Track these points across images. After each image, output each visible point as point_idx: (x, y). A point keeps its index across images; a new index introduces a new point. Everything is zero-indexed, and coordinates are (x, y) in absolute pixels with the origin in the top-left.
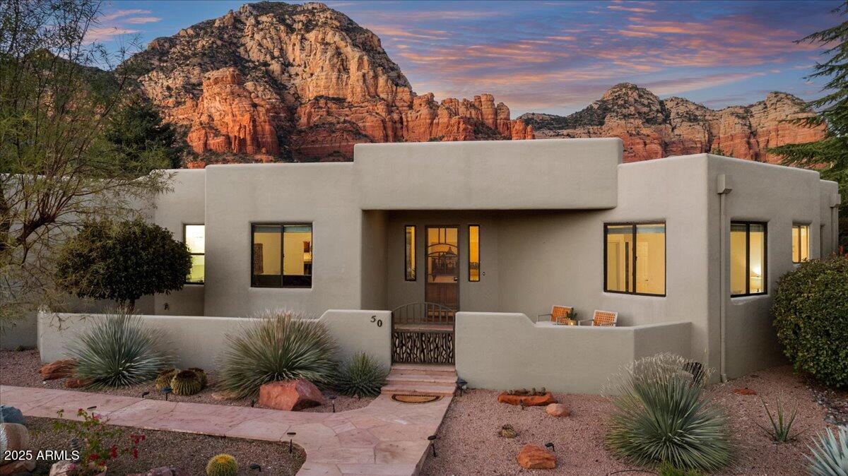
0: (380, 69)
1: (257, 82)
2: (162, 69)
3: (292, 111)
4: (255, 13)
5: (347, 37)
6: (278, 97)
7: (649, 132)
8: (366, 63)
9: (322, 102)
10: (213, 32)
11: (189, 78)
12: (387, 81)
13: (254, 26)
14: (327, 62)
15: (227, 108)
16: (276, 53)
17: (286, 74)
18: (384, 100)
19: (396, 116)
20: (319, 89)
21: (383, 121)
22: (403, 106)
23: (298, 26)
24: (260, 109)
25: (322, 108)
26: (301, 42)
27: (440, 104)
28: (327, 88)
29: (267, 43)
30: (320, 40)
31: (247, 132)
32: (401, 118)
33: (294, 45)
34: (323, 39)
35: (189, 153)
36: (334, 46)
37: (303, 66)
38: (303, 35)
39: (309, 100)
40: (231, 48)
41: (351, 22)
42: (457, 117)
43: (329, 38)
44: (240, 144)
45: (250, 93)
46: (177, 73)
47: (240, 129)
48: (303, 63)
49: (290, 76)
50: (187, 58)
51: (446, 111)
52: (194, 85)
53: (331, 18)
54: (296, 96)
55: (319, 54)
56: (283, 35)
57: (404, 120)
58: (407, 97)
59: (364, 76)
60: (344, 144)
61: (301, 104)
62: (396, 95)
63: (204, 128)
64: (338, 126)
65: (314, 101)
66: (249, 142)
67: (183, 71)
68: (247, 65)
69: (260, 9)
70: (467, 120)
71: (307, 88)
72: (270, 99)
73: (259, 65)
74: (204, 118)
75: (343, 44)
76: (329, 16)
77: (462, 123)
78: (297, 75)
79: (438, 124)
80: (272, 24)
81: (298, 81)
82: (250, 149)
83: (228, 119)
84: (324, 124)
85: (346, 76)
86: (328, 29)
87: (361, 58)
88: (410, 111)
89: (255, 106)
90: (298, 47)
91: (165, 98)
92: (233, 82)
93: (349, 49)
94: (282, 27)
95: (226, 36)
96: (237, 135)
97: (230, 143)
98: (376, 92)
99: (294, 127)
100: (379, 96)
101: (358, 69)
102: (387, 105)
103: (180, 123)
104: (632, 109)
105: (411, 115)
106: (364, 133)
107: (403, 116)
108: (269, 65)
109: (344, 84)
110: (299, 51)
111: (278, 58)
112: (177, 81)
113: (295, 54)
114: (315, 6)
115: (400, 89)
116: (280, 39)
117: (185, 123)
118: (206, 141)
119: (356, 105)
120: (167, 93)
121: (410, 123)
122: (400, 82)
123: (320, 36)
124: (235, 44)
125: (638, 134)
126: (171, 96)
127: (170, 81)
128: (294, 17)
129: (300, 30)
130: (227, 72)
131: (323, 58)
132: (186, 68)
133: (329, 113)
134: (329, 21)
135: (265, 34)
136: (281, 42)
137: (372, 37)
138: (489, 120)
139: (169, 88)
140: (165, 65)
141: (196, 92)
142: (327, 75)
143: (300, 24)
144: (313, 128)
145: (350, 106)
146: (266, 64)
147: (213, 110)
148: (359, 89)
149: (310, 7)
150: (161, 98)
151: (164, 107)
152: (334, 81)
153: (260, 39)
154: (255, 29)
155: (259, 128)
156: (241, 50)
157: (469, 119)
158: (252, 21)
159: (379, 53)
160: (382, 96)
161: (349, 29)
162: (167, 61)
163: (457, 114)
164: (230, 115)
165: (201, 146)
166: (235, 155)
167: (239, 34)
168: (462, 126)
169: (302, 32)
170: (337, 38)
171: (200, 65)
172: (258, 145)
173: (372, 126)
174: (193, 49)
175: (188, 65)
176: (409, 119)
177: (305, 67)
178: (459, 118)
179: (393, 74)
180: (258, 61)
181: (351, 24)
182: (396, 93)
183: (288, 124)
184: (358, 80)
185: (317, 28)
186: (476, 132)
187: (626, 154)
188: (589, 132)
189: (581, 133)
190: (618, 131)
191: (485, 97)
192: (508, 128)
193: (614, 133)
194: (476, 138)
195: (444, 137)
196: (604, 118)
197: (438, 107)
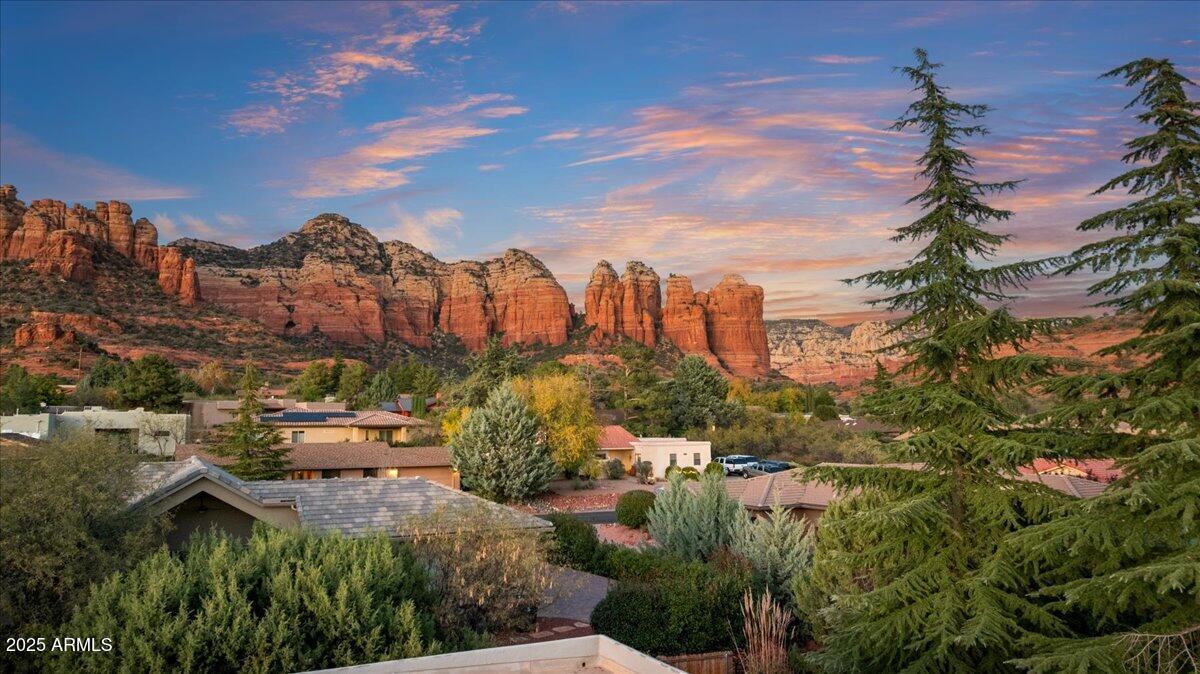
7: (363, 284)
27: (28, 205)
42: (62, 231)
51: (39, 220)
70: (80, 239)
77: (69, 242)
79: (22, 238)
104: (342, 250)
125: (349, 285)
138: (121, 241)
157: (84, 237)
163: (60, 226)
168: (70, 247)
178: (65, 234)
186: (97, 258)
187: (332, 310)
188: (280, 276)
189: (268, 276)
190: (322, 278)
191: (116, 206)
192: (153, 259)
193: (316, 280)
194: (96, 268)
195: (33, 261)
196: (303, 258)
197: (25, 211)
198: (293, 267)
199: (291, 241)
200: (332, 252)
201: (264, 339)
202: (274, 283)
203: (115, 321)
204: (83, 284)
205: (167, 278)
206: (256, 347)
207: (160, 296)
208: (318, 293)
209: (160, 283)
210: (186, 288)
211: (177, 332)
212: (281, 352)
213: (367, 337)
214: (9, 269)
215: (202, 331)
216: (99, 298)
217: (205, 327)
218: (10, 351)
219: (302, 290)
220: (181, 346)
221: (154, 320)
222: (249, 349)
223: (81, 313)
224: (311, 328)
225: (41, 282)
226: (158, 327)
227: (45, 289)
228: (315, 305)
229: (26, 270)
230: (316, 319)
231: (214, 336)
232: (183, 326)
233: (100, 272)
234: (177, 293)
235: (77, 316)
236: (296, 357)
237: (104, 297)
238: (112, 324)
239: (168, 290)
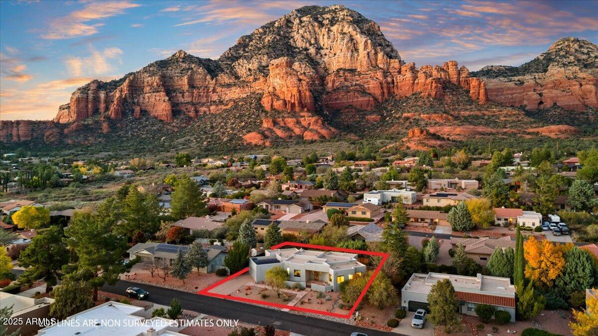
0: (379, 48)
1: (301, 61)
2: (245, 57)
3: (322, 79)
4: (299, 15)
5: (357, 28)
6: (314, 71)
7: (585, 76)
8: (369, 45)
9: (341, 72)
10: (274, 31)
11: (261, 63)
12: (383, 56)
13: (299, 24)
14: (345, 46)
15: (284, 83)
16: (313, 42)
17: (319, 55)
18: (382, 69)
19: (389, 79)
20: (339, 64)
21: (381, 83)
22: (394, 72)
23: (326, 22)
24: (302, 82)
25: (341, 76)
26: (328, 33)
27: (419, 69)
28: (344, 63)
29: (307, 35)
30: (340, 31)
31: (296, 99)
32: (393, 80)
33: (324, 35)
34: (342, 30)
35: (262, 111)
36: (349, 35)
37: (329, 49)
38: (329, 28)
39: (334, 72)
40: (285, 40)
41: (360, 16)
42: (431, 78)
43: (345, 30)
44: (292, 107)
45: (297, 72)
46: (254, 60)
47: (292, 96)
48: (329, 47)
49: (321, 56)
50: (259, 49)
51: (423, 75)
52: (264, 67)
53: (347, 15)
54: (325, 68)
55: (339, 41)
56: (317, 29)
57: (395, 81)
58: (397, 65)
59: (368, 54)
60: (355, 100)
61: (329, 74)
62: (390, 65)
63: (270, 95)
64: (351, 88)
65: (336, 72)
66: (297, 105)
67: (257, 59)
68: (295, 50)
69: (303, 12)
70: (438, 80)
71: (332, 64)
72: (309, 72)
73: (302, 50)
74: (271, 89)
75: (355, 33)
76: (346, 14)
77: (434, 83)
78: (326, 55)
79: (418, 83)
80: (310, 22)
81: (326, 59)
82: (297, 109)
83: (285, 89)
84: (342, 87)
85: (357, 54)
86: (345, 23)
87: (366, 42)
88: (399, 76)
89: (300, 80)
90: (326, 37)
91: (248, 76)
92: (287, 66)
93: (358, 36)
94: (316, 24)
95: (282, 33)
96: (290, 100)
97: (286, 104)
98: (376, 64)
99: (324, 89)
100: (378, 66)
101: (365, 49)
102: (384, 72)
103: (257, 92)
104: (572, 58)
105: (399, 78)
106: (368, 92)
107: (395, 79)
108: (308, 50)
109: (355, 60)
110: (327, 39)
111: (314, 44)
112: (254, 65)
113: (324, 41)
114: (337, 7)
115: (392, 61)
116: (315, 31)
117: (260, 92)
118: (273, 103)
119: (363, 73)
120: (249, 73)
121: (399, 84)
122: (393, 54)
123: (340, 29)
124: (287, 37)
125: (575, 78)
126: (251, 75)
127: (250, 65)
128: (323, 16)
129: (327, 25)
130: (283, 60)
131: (342, 43)
132: (259, 57)
133: (346, 80)
134: (346, 17)
135: (306, 30)
136: (315, 34)
137: (374, 25)
138: (454, 78)
139: (250, 70)
140: (247, 54)
141: (265, 71)
142: (344, 54)
143: (327, 21)
144: (336, 90)
145: (360, 74)
146: (306, 49)
147: (276, 84)
148: (365, 63)
149: (333, 8)
150: (245, 76)
151: (247, 82)
152: (349, 58)
153: (302, 33)
154: (300, 26)
155: (303, 94)
156: (291, 41)
157: (439, 79)
158: (297, 21)
159: (379, 36)
160: (381, 66)
161: (358, 21)
162: (248, 52)
163: (431, 76)
164: (286, 87)
165: (270, 107)
166: (289, 113)
167: (290, 30)
168: (434, 85)
169: (329, 26)
170: (351, 29)
171: (267, 53)
172: (302, 106)
173: (374, 87)
174: (263, 43)
175: (260, 54)
176: (398, 81)
177: (331, 50)
178: (432, 79)
179: (388, 49)
180: (302, 47)
181: (360, 17)
182: (390, 63)
183: (320, 88)
184: (364, 57)
185: (338, 23)
186: (444, 88)
187: (564, 93)
188: (535, 78)
189: (528, 79)
190: (558, 77)
191: (451, 63)
192: (468, 84)
193: (555, 78)
194: (444, 92)
195: (421, 93)
196: (548, 66)
197: (418, 72)
198: (542, 72)
199: (541, 58)
200: (565, 60)
201: (518, 117)
202: (532, 82)
203: (451, 115)
204: (439, 100)
205: (473, 93)
206: (514, 122)
207: (471, 101)
208: (556, 85)
209: (470, 95)
210: (482, 97)
211: (477, 117)
212: (526, 124)
213: (586, 106)
214: (414, 97)
215: (489, 116)
216: (446, 106)
217: (490, 114)
218: (407, 139)
219: (547, 84)
220: (479, 124)
221: (467, 113)
222: (510, 123)
223: (438, 113)
224: (552, 104)
225: (424, 101)
226: (469, 116)
227: (425, 104)
228: (555, 91)
229: (419, 97)
230: (555, 99)
231: (494, 118)
232: (480, 114)
233: (445, 94)
234: (478, 99)
235: (436, 115)
236: (534, 126)
237: (447, 105)
238: (450, 117)
239: (474, 98)
